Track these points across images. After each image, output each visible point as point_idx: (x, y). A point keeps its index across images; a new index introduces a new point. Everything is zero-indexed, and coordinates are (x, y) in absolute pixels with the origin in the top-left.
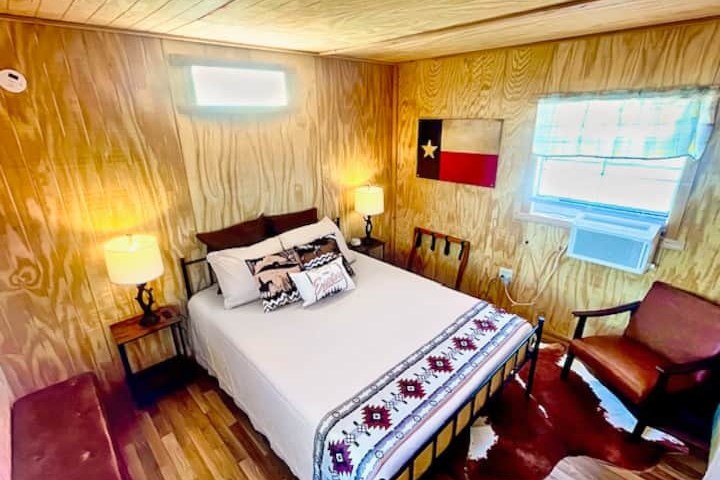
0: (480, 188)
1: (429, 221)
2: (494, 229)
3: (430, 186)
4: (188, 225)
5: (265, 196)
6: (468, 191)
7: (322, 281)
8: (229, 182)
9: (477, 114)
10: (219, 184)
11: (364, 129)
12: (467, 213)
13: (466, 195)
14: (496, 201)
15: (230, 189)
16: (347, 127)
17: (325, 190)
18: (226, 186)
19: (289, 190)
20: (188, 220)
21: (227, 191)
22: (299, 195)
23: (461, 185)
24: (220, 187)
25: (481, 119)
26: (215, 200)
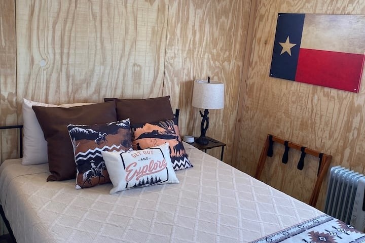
0: (341, 92)
1: (278, 127)
2: (353, 141)
3: (284, 87)
4: (9, 86)
5: (99, 69)
6: (327, 95)
7: (137, 168)
8: (62, 46)
9: (344, 9)
10: (50, 46)
11: (218, 18)
12: (323, 120)
13: (324, 99)
14: (359, 109)
15: (62, 53)
16: (200, 12)
17: (167, 74)
18: (58, 51)
19: (126, 68)
20: (9, 80)
21: (58, 57)
22: (137, 76)
23: (319, 88)
24: (50, 51)
25: (349, 14)
26: (43, 63)
